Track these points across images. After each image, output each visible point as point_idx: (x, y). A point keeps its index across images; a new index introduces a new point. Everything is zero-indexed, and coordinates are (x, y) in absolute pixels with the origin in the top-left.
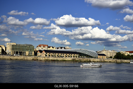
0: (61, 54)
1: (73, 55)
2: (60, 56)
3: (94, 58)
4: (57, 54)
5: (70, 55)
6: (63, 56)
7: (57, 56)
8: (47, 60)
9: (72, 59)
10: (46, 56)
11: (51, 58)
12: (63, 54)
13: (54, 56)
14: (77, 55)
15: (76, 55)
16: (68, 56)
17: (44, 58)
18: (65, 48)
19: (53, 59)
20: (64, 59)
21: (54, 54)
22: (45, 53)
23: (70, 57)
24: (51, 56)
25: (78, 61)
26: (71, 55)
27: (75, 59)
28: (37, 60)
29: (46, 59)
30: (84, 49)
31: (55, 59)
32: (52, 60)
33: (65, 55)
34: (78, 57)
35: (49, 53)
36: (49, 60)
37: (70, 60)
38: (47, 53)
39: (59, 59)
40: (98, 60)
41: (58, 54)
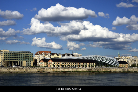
0: (73, 64)
1: (88, 64)
2: (72, 65)
3: (115, 67)
4: (67, 64)
5: (84, 64)
6: (76, 66)
7: (68, 67)
8: (56, 72)
9: (88, 70)
10: (54, 66)
11: (61, 69)
12: (76, 64)
13: (64, 66)
14: (93, 64)
15: (91, 64)
16: (82, 66)
17: (52, 70)
18: (73, 55)
19: (64, 70)
20: (77, 70)
21: (64, 63)
22: (53, 63)
23: (85, 67)
24: (60, 66)
25: (96, 71)
26: (86, 64)
27: (91, 69)
28: (44, 72)
29: (55, 70)
30: (100, 56)
31: (67, 70)
32: (62, 72)
33: (78, 64)
34: (94, 67)
35: (57, 62)
36: (59, 71)
37: (85, 70)
38: (56, 63)
39: (71, 70)
40: (121, 70)
41: (70, 64)
